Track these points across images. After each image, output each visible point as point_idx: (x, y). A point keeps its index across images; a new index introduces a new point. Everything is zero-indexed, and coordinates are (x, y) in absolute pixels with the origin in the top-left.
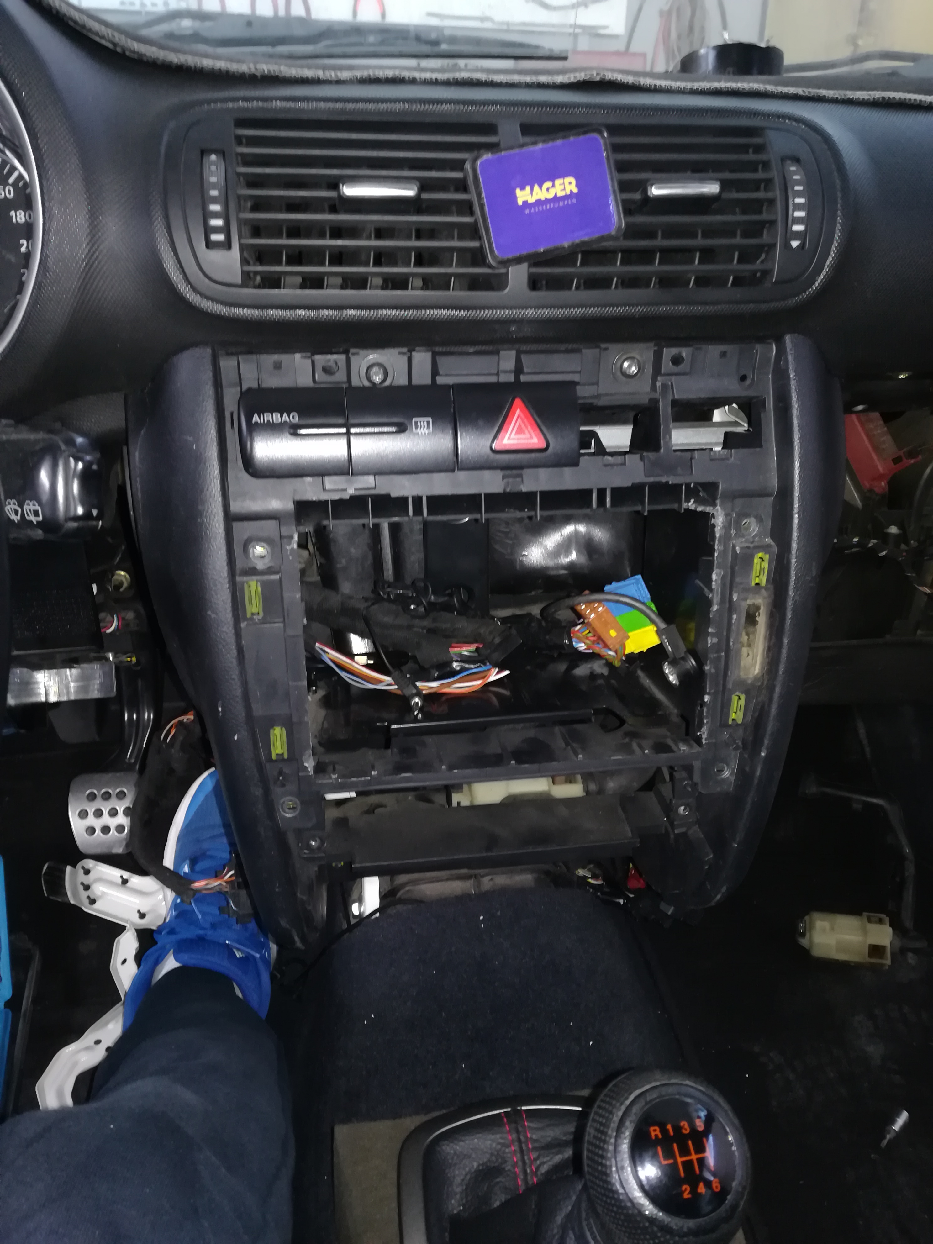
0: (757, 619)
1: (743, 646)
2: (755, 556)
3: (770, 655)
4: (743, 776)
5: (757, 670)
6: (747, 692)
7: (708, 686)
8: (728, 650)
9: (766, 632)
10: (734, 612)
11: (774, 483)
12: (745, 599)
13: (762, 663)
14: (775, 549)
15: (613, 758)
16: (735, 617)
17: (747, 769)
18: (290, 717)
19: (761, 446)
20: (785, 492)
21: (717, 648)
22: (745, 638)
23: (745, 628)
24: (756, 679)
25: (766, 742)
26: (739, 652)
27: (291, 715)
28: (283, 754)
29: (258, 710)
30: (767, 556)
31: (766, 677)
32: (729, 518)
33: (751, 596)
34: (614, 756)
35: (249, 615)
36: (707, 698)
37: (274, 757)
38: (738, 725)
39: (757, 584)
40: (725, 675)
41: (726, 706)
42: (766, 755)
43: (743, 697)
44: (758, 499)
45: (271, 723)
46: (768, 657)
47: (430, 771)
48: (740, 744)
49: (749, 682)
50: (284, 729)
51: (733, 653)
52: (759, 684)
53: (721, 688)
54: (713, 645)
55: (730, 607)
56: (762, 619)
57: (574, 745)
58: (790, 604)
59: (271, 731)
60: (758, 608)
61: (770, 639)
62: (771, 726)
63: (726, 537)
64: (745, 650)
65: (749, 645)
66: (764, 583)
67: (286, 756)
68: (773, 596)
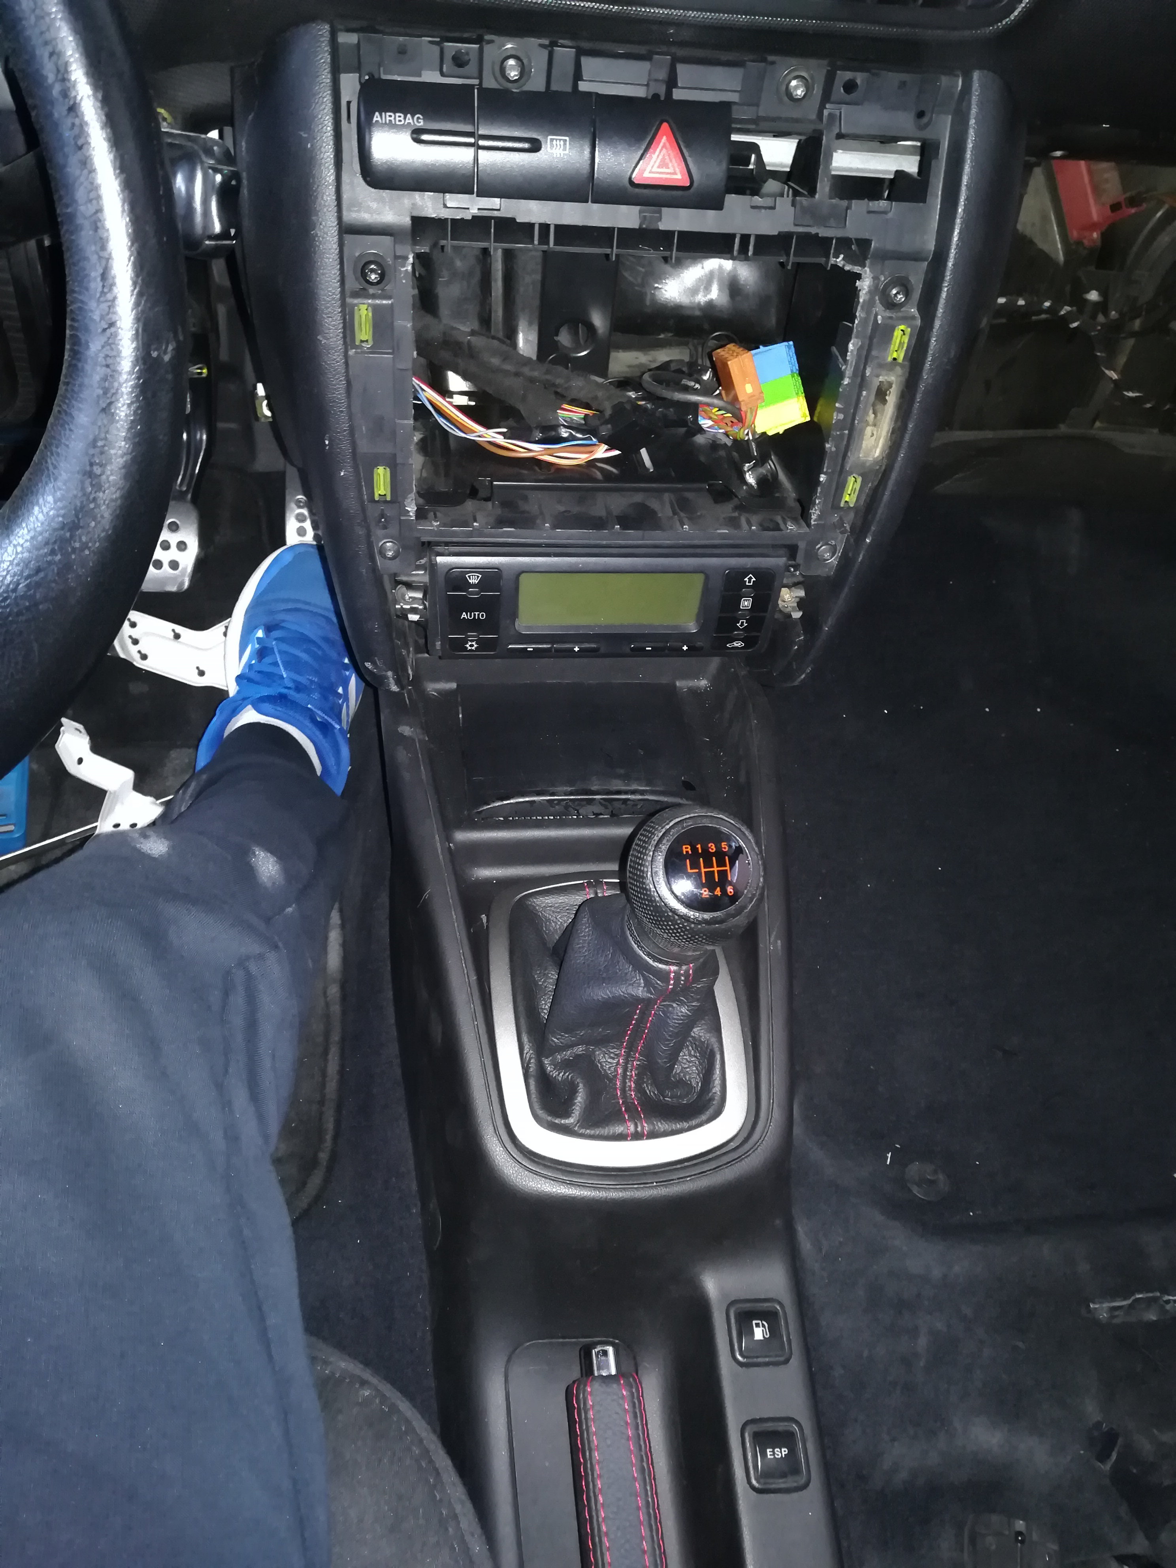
0: (887, 398)
1: (868, 425)
2: (897, 328)
3: (893, 438)
4: (846, 562)
5: (877, 453)
6: (864, 475)
7: (826, 465)
8: (852, 429)
9: (893, 413)
10: (864, 389)
11: (931, 245)
12: (878, 376)
13: (884, 445)
14: (918, 322)
15: (719, 531)
16: (864, 393)
17: (850, 555)
18: (394, 456)
19: (925, 202)
20: (940, 257)
21: (841, 425)
22: (871, 417)
23: (874, 405)
24: (876, 462)
25: (873, 528)
26: (862, 432)
27: (395, 455)
28: (385, 495)
29: (364, 446)
30: (909, 330)
31: (885, 461)
32: (876, 281)
33: (884, 372)
34: (720, 529)
35: (357, 343)
36: (823, 478)
37: (377, 498)
38: (849, 508)
39: (895, 359)
40: (845, 456)
41: (841, 487)
42: (872, 541)
43: (859, 479)
44: (912, 262)
45: (376, 461)
46: (891, 439)
47: (533, 528)
48: (848, 528)
49: (868, 464)
50: (388, 469)
51: (856, 434)
52: (878, 467)
53: (839, 468)
54: (838, 421)
55: (861, 381)
56: (892, 399)
57: (682, 514)
58: (922, 387)
59: (375, 469)
60: (890, 385)
61: (896, 421)
62: (881, 511)
63: (870, 303)
64: (869, 430)
65: (875, 425)
66: (900, 360)
67: (388, 498)
68: (907, 375)
